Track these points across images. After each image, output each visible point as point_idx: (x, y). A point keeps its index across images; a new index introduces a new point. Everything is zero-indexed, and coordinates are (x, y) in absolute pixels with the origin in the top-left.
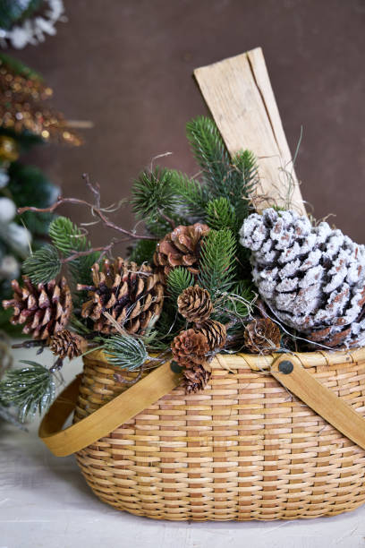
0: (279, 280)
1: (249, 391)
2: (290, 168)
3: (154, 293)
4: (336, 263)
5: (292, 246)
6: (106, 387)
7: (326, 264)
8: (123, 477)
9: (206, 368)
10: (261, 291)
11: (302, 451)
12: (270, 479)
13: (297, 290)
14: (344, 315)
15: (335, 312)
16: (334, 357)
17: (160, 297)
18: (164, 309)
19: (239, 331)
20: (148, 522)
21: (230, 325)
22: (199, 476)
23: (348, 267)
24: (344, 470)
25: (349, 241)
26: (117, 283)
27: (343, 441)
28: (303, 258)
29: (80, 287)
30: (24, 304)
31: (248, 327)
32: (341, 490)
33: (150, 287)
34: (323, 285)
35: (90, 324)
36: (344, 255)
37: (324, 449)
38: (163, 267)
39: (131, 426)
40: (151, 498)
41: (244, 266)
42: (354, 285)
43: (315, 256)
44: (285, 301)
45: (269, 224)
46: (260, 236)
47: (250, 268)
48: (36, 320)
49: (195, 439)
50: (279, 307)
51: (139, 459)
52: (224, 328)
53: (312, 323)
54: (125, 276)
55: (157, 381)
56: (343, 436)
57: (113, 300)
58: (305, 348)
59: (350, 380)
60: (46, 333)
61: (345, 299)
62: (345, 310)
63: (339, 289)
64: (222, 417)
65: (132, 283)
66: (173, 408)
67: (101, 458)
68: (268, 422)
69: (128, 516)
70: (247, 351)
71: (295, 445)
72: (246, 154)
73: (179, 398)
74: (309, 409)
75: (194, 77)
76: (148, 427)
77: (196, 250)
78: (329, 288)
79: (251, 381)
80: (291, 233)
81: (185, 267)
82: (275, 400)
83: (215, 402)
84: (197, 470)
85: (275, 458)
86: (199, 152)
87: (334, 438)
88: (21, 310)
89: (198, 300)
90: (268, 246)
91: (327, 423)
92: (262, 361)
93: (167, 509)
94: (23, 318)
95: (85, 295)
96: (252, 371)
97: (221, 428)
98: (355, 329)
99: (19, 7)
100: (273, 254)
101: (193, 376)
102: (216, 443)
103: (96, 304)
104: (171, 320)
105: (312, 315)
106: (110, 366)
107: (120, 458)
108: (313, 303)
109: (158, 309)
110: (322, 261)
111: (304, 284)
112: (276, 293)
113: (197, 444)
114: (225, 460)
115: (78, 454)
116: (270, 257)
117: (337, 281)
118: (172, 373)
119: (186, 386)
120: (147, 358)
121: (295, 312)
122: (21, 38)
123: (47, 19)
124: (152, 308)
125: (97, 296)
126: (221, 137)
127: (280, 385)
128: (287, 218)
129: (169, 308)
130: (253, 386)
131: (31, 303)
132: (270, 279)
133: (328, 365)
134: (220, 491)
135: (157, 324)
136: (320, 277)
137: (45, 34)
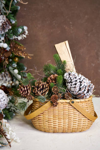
0: (71, 85)
1: (66, 107)
2: (73, 64)
3: (47, 87)
4: (82, 82)
5: (74, 79)
6: (38, 106)
7: (81, 82)
8: (41, 124)
9: (57, 102)
10: (68, 87)
11: (76, 118)
12: (70, 124)
13: (75, 87)
15: (82, 91)
16: (82, 100)
17: (48, 88)
18: (49, 91)
20: (45, 133)
21: (62, 94)
22: (56, 123)
23: (85, 83)
24: (84, 122)
25: (85, 78)
26: (40, 86)
27: (84, 117)
28: (76, 81)
29: (33, 86)
30: (22, 90)
31: (65, 94)
32: (83, 126)
33: (46, 86)
34: (80, 86)
35: (34, 93)
36: (84, 80)
37: (80, 118)
38: (49, 83)
39: (42, 114)
40: (46, 128)
41: (65, 83)
42: (86, 86)
43: (78, 81)
44: (72, 89)
45: (69, 74)
46: (68, 77)
47: (66, 83)
48: (24, 93)
49: (55, 116)
50: (71, 90)
51: (44, 120)
52: (61, 94)
53: (78, 94)
54: (42, 84)
55: (48, 105)
56: (84, 116)
57: (39, 89)
58: (76, 98)
59: (85, 105)
60: (26, 95)
61: (84, 89)
62: (84, 91)
63: (83, 87)
64: (60, 112)
65: (43, 86)
66: (51, 110)
67: (36, 120)
68: (69, 113)
69: (41, 132)
70: (65, 99)
71: (74, 117)
72: (65, 61)
73: (52, 108)
74: (77, 110)
75: (55, 46)
76: (46, 114)
77: (55, 79)
79: (66, 105)
80: (74, 76)
81: (53, 83)
82: (71, 109)
83: (59, 109)
84: (55, 122)
85: (71, 120)
86: (56, 61)
87: (82, 116)
89: (56, 89)
91: (81, 113)
92: (68, 101)
93: (49, 130)
94: (21, 92)
95: (33, 88)
96: (66, 103)
97: (60, 114)
98: (86, 95)
99: (19, 32)
100: (70, 80)
101: (55, 104)
102: (59, 117)
103: (36, 90)
104: (50, 93)
105: (78, 92)
106: (38, 102)
107: (40, 120)
108: (78, 90)
109: (48, 91)
110: (80, 82)
112: (71, 88)
113: (55, 117)
114: (61, 120)
115: (32, 119)
116: (70, 81)
117: (83, 85)
118: (50, 103)
119: (53, 106)
120: (46, 100)
121: (74, 91)
122: (20, 38)
123: (25, 34)
124: (47, 91)
125: (36, 88)
126: (60, 57)
127: (71, 106)
128: (73, 73)
129: (50, 90)
130: (66, 106)
132: (70, 85)
133: (81, 102)
134: (60, 126)
135: (48, 94)
136: (79, 85)
137: (24, 37)
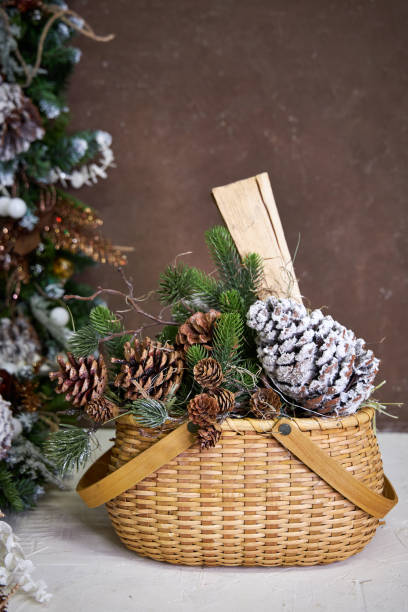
0: (278, 355)
1: (254, 450)
2: (290, 267)
3: (175, 365)
4: (327, 341)
5: (289, 326)
6: (134, 446)
7: (319, 342)
8: (146, 524)
9: (217, 428)
10: (264, 366)
11: (299, 502)
12: (272, 527)
13: (294, 363)
14: (334, 385)
15: (326, 383)
16: (327, 423)
17: (180, 368)
18: (184, 381)
19: (246, 399)
20: (167, 566)
21: (239, 394)
22: (210, 523)
23: (337, 345)
24: (336, 521)
25: (338, 325)
26: (144, 356)
27: (335, 495)
28: (299, 336)
29: (113, 360)
30: (66, 375)
31: (253, 396)
32: (333, 539)
33: (172, 360)
34: (316, 359)
35: (122, 392)
36: (333, 334)
37: (318, 501)
38: (183, 345)
39: (153, 479)
40: (169, 543)
41: (251, 345)
42: (343, 360)
43: (309, 335)
44: (284, 373)
45: (271, 308)
46: (263, 318)
47: (255, 347)
48: (76, 388)
49: (207, 491)
50: (280, 379)
51: (159, 508)
52: (233, 395)
53: (307, 393)
54: (151, 351)
55: (176, 440)
56: (335, 491)
57: (140, 371)
58: (301, 414)
59: (340, 443)
60: (84, 399)
61: (335, 371)
62: (334, 381)
63: (329, 363)
64: (231, 472)
65: (157, 358)
66: (190, 463)
67: (128, 508)
68: (270, 477)
69: (151, 562)
70: (253, 416)
71: (293, 498)
72: (253, 257)
73: (194, 455)
74: (304, 466)
75: (212, 195)
76: (168, 480)
77: (210, 331)
78: (321, 361)
79: (256, 441)
80: (289, 316)
81: (202, 344)
82: (277, 458)
83: (225, 459)
84: (209, 518)
85: (276, 508)
86: (215, 254)
87: (326, 492)
88: (64, 380)
89: (210, 368)
90: (270, 326)
91: (320, 479)
92: (265, 425)
93: (184, 554)
94: (65, 387)
96: (257, 433)
97: (229, 481)
98: (343, 398)
99: (78, 154)
100: (274, 333)
101: (206, 434)
102: (225, 494)
103: (126, 374)
104: (189, 385)
105: (307, 385)
106: (137, 428)
107: (143, 507)
108: (308, 375)
109: (178, 379)
110: (314, 339)
111: (300, 358)
112: (277, 366)
113: (209, 495)
114: (233, 509)
115: (106, 504)
116: (271, 336)
117: (327, 355)
118: (188, 433)
119: (200, 443)
120: (167, 418)
121: (293, 383)
122: (78, 179)
123: (100, 165)
124: (173, 378)
125: (127, 367)
126: (233, 242)
127: (280, 445)
128: (286, 304)
129: (187, 377)
130: (257, 446)
131: (72, 373)
132: (272, 354)
133: (321, 430)
134: (229, 537)
135: (177, 393)
136: (314, 352)
137: (98, 177)
